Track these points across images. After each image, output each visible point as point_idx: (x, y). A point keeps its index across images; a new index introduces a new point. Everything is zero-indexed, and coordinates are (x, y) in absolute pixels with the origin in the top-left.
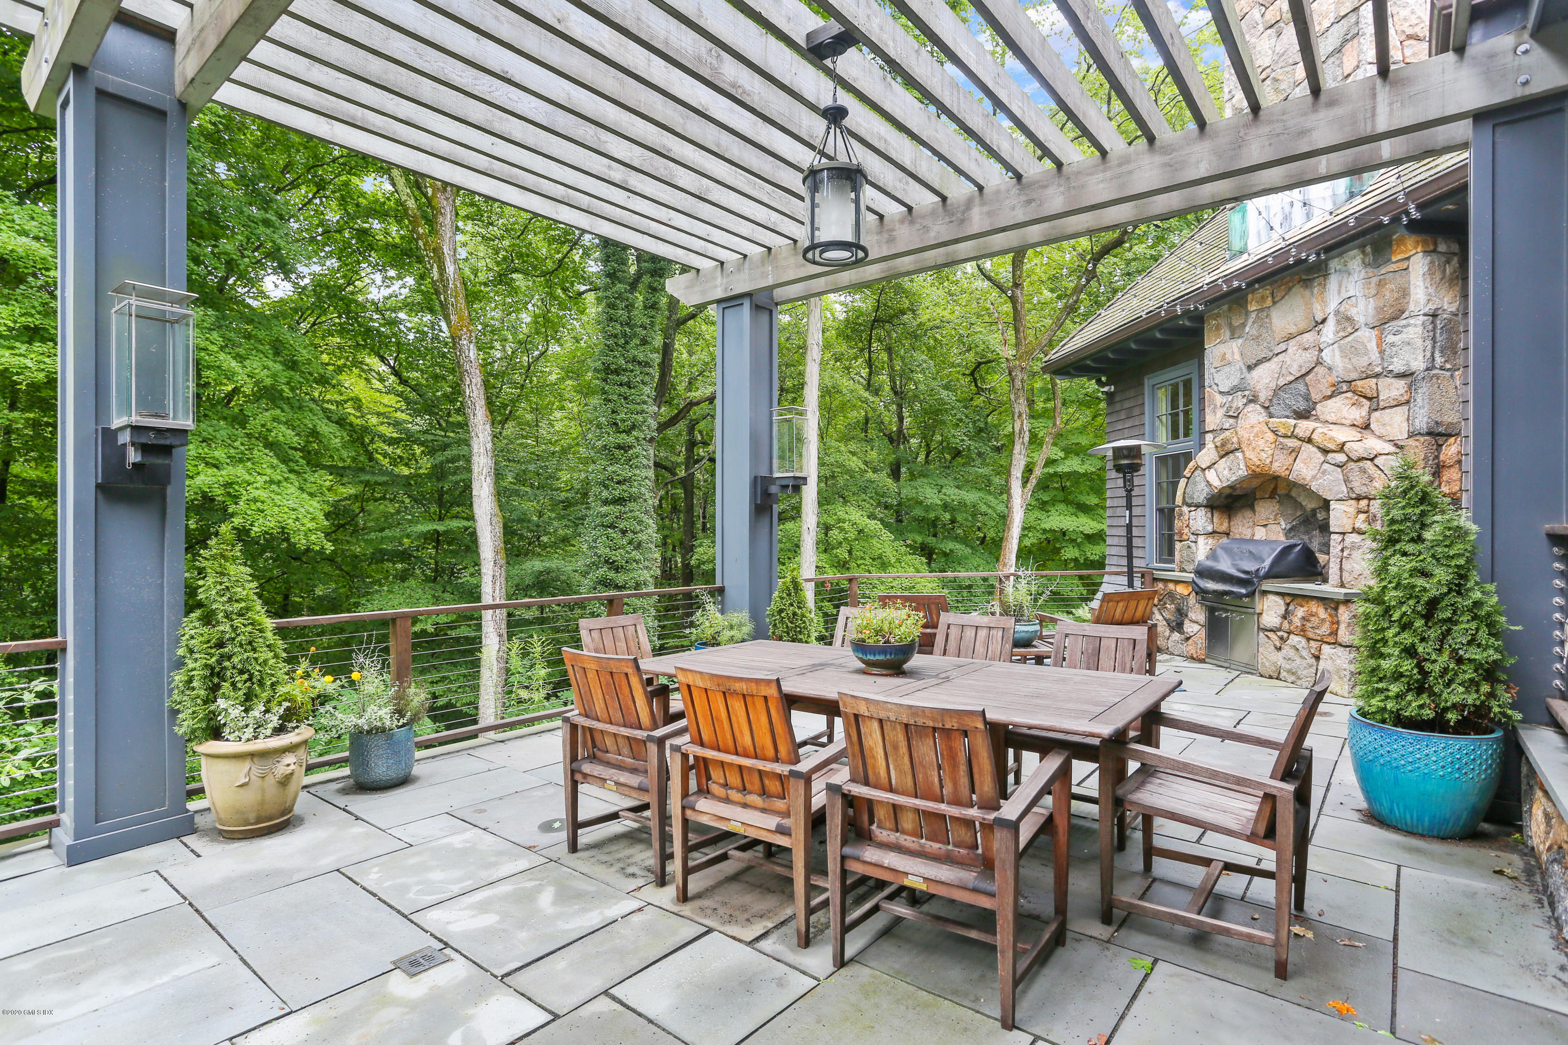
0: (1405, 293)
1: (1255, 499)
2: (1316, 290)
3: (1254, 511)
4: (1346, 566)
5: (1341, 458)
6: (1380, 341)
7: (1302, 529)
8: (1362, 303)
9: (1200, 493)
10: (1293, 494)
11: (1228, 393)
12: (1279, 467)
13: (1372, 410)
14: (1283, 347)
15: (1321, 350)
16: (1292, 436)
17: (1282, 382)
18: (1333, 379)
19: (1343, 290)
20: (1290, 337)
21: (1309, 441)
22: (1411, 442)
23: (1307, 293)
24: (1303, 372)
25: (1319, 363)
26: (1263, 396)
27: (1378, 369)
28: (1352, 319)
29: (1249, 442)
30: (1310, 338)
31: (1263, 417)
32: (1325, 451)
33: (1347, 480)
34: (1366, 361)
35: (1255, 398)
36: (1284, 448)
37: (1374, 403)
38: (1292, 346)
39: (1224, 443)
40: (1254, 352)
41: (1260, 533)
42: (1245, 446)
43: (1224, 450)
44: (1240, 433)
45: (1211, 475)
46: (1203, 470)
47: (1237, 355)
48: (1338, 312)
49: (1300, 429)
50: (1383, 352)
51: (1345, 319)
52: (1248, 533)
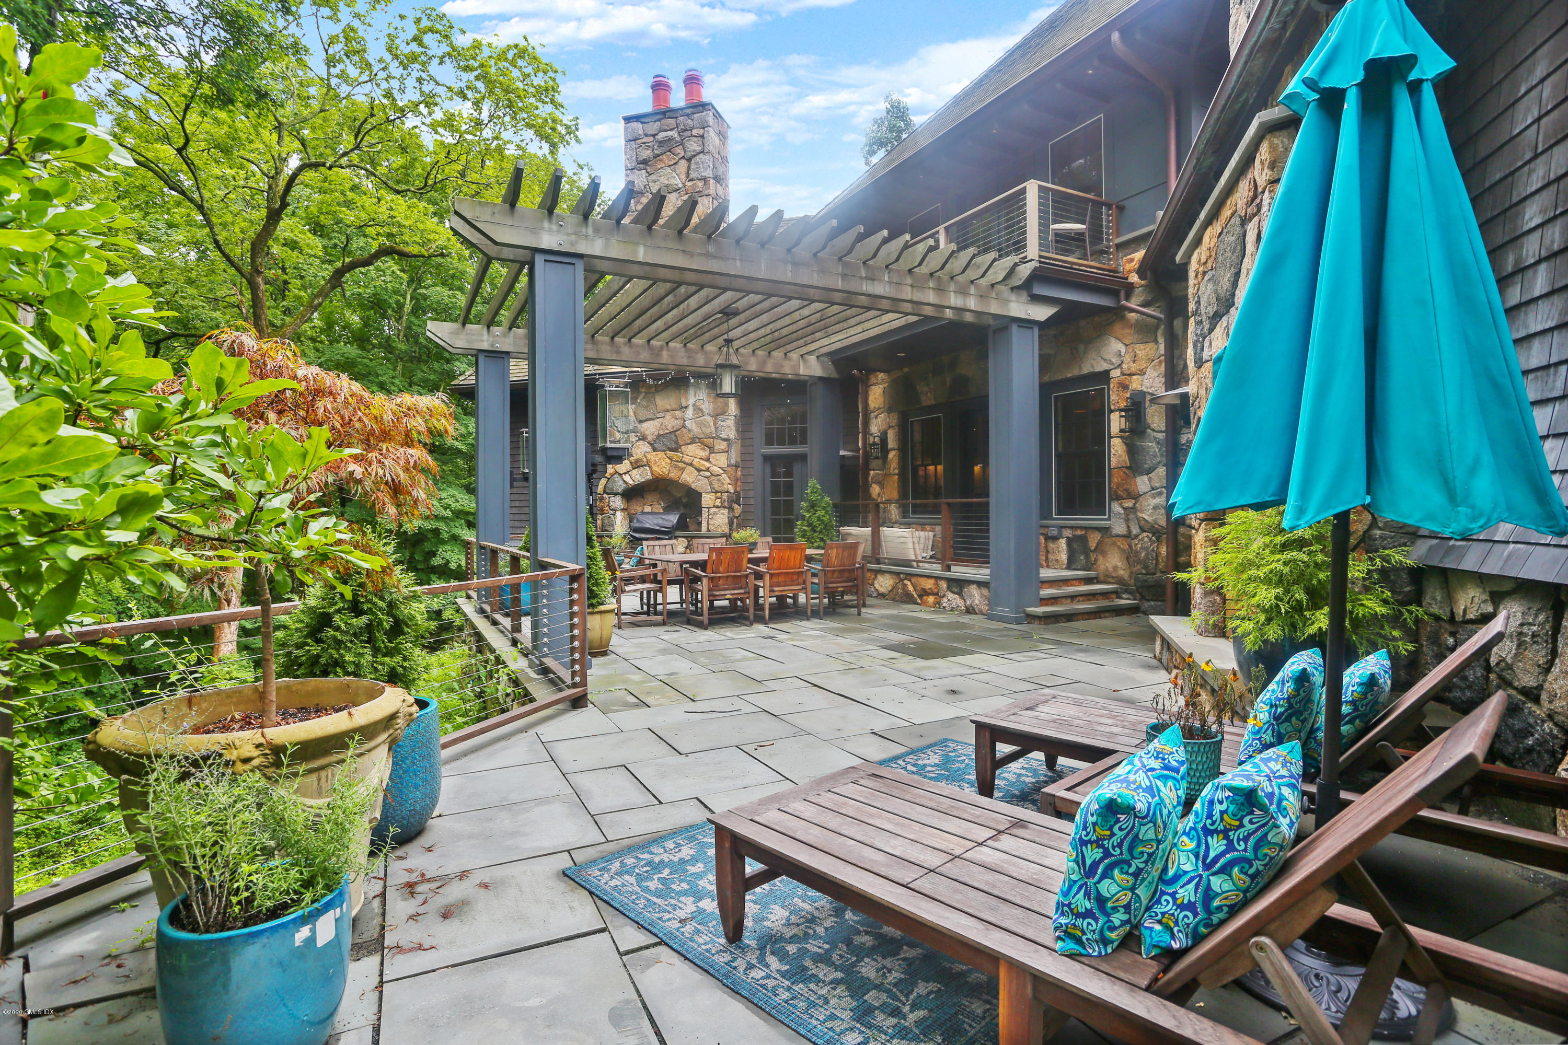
0: (726, 405)
1: (644, 492)
2: (682, 392)
3: (644, 498)
4: (711, 522)
5: (708, 474)
6: (715, 424)
7: (674, 507)
8: (707, 404)
9: (620, 486)
12: (673, 475)
13: (711, 453)
14: (663, 415)
15: (685, 421)
16: (681, 462)
17: (661, 432)
18: (691, 436)
19: (697, 396)
20: (667, 411)
21: (691, 465)
22: (729, 469)
23: (678, 393)
24: (675, 429)
25: (684, 426)
26: (650, 438)
27: (714, 435)
28: (701, 410)
29: (655, 462)
30: (678, 413)
31: (649, 449)
32: (699, 470)
33: (711, 484)
34: (708, 431)
35: (643, 438)
36: (676, 467)
37: (712, 450)
38: (668, 416)
39: (637, 461)
40: (643, 414)
41: (648, 509)
42: (652, 464)
43: (637, 465)
44: (649, 456)
45: (627, 478)
46: (620, 475)
47: (631, 413)
48: (694, 405)
49: (687, 459)
50: (716, 428)
51: (697, 409)
52: (640, 509)
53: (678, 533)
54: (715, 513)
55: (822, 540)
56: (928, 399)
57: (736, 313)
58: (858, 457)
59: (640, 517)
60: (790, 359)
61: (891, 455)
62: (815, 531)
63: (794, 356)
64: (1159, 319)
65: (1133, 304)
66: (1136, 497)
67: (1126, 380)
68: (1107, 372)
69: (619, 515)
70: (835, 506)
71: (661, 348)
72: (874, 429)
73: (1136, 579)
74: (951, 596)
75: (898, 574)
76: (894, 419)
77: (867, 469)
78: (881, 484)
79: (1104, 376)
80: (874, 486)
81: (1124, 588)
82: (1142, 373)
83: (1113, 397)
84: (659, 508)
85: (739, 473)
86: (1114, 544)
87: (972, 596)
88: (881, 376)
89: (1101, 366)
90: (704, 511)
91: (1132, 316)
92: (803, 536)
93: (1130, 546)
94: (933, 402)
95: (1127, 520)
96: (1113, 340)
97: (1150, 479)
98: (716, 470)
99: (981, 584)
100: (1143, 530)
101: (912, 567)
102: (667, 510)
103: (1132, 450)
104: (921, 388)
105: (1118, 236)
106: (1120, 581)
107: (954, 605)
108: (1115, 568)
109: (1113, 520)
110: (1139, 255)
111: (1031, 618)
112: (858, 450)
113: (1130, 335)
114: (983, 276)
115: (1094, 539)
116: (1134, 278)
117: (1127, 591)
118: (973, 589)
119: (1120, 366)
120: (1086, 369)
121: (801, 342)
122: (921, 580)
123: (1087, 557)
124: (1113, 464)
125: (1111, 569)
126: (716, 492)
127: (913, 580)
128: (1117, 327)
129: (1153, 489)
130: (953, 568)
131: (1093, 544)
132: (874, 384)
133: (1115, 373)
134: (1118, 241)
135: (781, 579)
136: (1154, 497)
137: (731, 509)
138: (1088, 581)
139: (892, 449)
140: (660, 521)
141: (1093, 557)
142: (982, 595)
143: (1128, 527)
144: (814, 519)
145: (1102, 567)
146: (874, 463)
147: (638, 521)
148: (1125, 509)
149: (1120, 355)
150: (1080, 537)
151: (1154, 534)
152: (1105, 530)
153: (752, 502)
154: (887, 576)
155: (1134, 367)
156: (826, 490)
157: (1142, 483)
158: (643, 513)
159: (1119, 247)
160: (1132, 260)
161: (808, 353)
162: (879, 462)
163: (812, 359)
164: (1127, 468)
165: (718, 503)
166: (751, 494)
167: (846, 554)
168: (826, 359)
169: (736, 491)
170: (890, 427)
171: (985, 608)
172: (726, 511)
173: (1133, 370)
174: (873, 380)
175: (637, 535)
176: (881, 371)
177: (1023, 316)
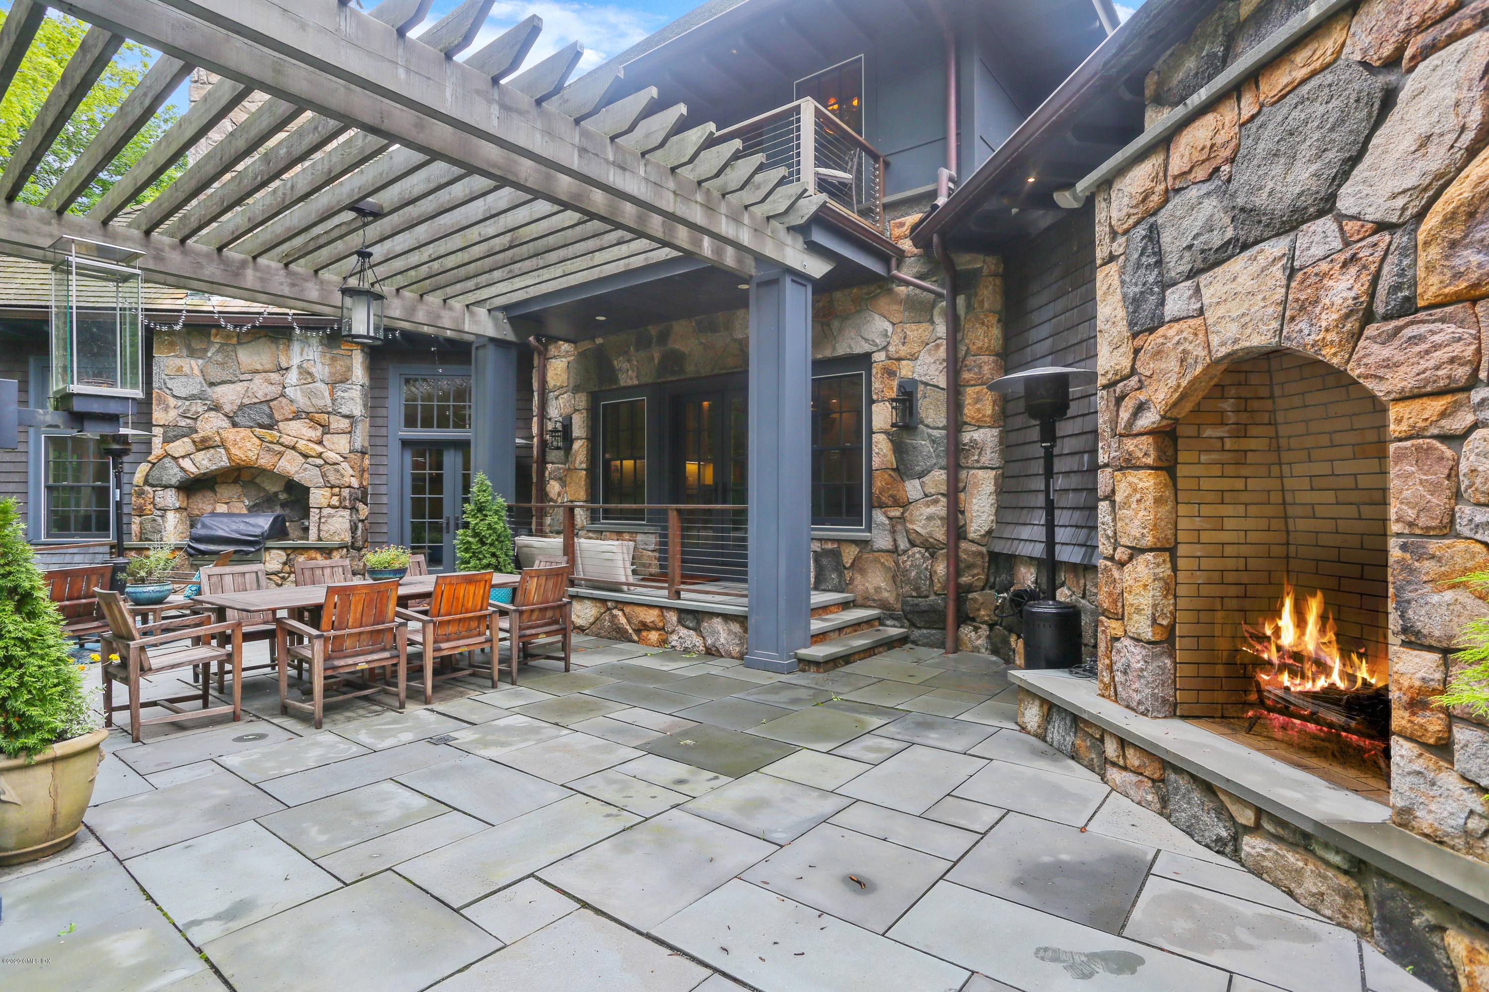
0: (350, 369)
1: (216, 483)
2: (281, 347)
3: (215, 492)
4: (324, 527)
5: (321, 462)
6: (332, 394)
7: (266, 505)
8: (319, 366)
9: (174, 475)
10: (258, 480)
11: (186, 399)
12: (265, 461)
13: (324, 433)
14: (249, 377)
15: (284, 388)
16: (278, 443)
17: (246, 401)
18: (294, 408)
19: (305, 353)
20: (257, 372)
21: (294, 448)
22: (352, 455)
23: (274, 346)
24: (268, 398)
25: (283, 395)
26: (227, 408)
27: (330, 409)
28: (310, 374)
29: (235, 443)
30: (275, 377)
31: (226, 423)
32: (306, 456)
33: (324, 475)
34: (321, 403)
35: (216, 408)
36: (269, 450)
37: (326, 429)
38: (258, 379)
39: (204, 440)
40: (215, 374)
41: (222, 508)
42: (228, 445)
43: (204, 445)
44: (224, 434)
45: (186, 464)
46: (175, 459)
47: (197, 371)
48: (300, 367)
49: (286, 440)
50: (334, 401)
51: (306, 374)
52: (209, 509)
53: (269, 544)
54: (330, 516)
55: (494, 555)
56: (628, 377)
57: (377, 215)
58: (530, 447)
59: (208, 521)
60: (451, 309)
61: (577, 445)
62: (483, 544)
63: (457, 304)
64: (939, 295)
65: (905, 274)
66: (905, 505)
67: (893, 365)
68: (868, 356)
69: (172, 517)
70: (510, 509)
71: (243, 264)
72: (555, 411)
73: (904, 603)
74: (683, 632)
75: (603, 601)
76: (582, 400)
77: (543, 461)
78: (562, 481)
79: (865, 359)
80: (552, 482)
81: (888, 613)
82: (913, 357)
83: (876, 385)
84: (240, 507)
85: (367, 462)
86: (877, 560)
87: (714, 633)
88: (565, 347)
89: (860, 348)
90: (314, 514)
91: (902, 290)
92: (466, 550)
93: (897, 563)
94: (636, 382)
95: (893, 532)
96: (877, 317)
97: (923, 485)
98: (332, 456)
99: (727, 617)
100: (913, 544)
101: (620, 591)
102: (254, 509)
103: (899, 448)
104: (620, 363)
105: (884, 196)
106: (883, 605)
107: (688, 644)
108: (878, 589)
109: (874, 531)
110: (913, 218)
111: (806, 664)
112: (531, 438)
113: (897, 312)
114: (763, 201)
115: (849, 554)
116: (907, 245)
117: (892, 617)
118: (718, 624)
119: (885, 348)
120: (842, 350)
121: (471, 284)
122: (638, 610)
123: (841, 575)
124: (875, 465)
125: (872, 591)
126: (332, 487)
127: (627, 609)
128: (883, 303)
129: (926, 496)
130: (683, 595)
131: (848, 560)
132: (554, 357)
133: (880, 357)
134: (887, 199)
135: (450, 629)
136: (927, 505)
137: (354, 509)
138: (846, 605)
139: (578, 438)
140: (243, 527)
141: (848, 575)
142: (730, 632)
143: (895, 540)
144: (482, 527)
145: (860, 587)
146: (552, 455)
147: (204, 526)
148: (890, 518)
149: (886, 336)
150: (832, 551)
151: (927, 549)
152: (863, 544)
153: (385, 500)
154: (588, 603)
155: (903, 351)
156: (498, 488)
157: (913, 489)
158: (213, 514)
159: (887, 207)
160: (902, 225)
161: (478, 303)
162: (561, 453)
163: (482, 312)
164: (893, 470)
165: (335, 501)
166: (383, 489)
167: (550, 584)
168: (500, 315)
169: (362, 487)
170: (576, 410)
171: (735, 650)
172: (347, 513)
173: (902, 354)
174: (553, 350)
175: (202, 547)
176: (566, 340)
177: (798, 267)
